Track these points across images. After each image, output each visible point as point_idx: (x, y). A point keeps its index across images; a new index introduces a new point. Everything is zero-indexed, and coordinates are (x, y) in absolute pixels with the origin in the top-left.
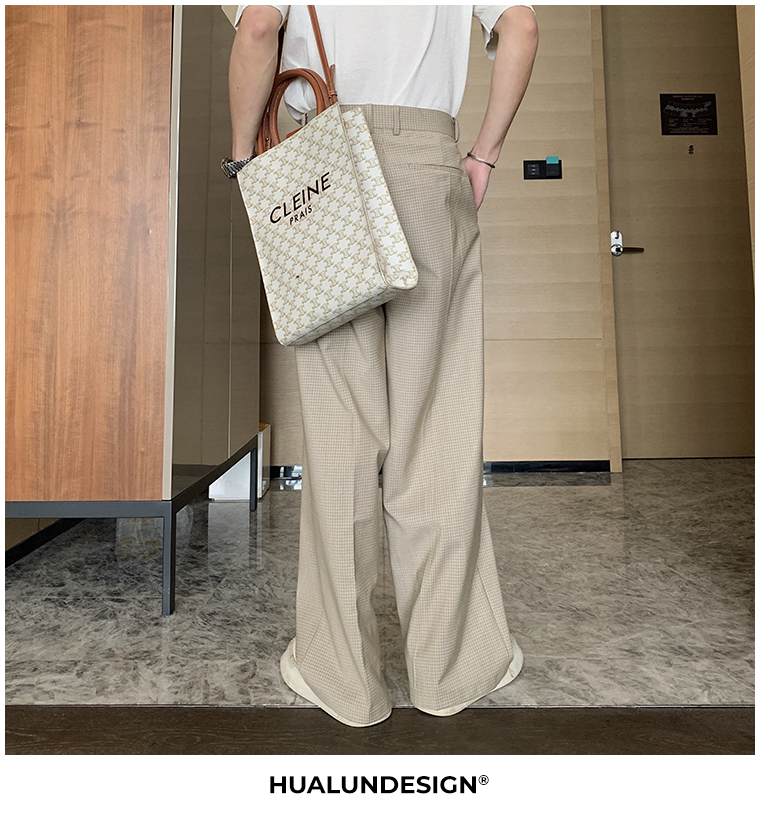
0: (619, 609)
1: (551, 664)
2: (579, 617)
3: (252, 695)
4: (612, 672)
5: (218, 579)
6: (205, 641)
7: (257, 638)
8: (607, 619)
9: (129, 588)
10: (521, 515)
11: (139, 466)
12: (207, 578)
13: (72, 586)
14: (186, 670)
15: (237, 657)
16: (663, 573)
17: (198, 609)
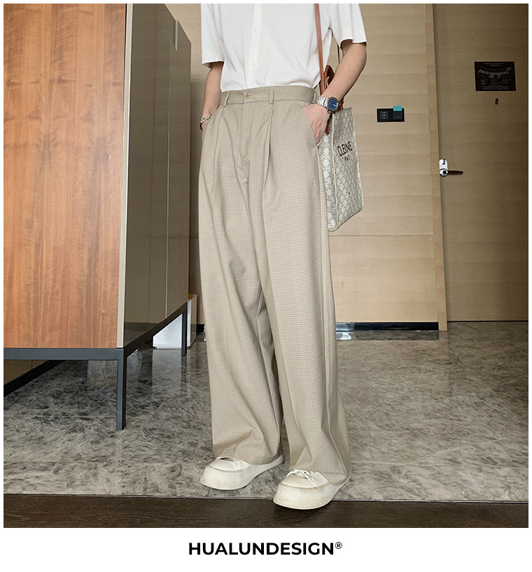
0: (444, 430)
1: (394, 469)
2: (416, 436)
3: (178, 488)
4: (438, 476)
5: (157, 405)
6: (146, 449)
7: (183, 447)
8: (435, 437)
9: (94, 410)
10: (374, 361)
11: (101, 323)
12: (149, 404)
13: (54, 409)
14: (132, 470)
15: (168, 461)
16: (476, 403)
17: (142, 425)
